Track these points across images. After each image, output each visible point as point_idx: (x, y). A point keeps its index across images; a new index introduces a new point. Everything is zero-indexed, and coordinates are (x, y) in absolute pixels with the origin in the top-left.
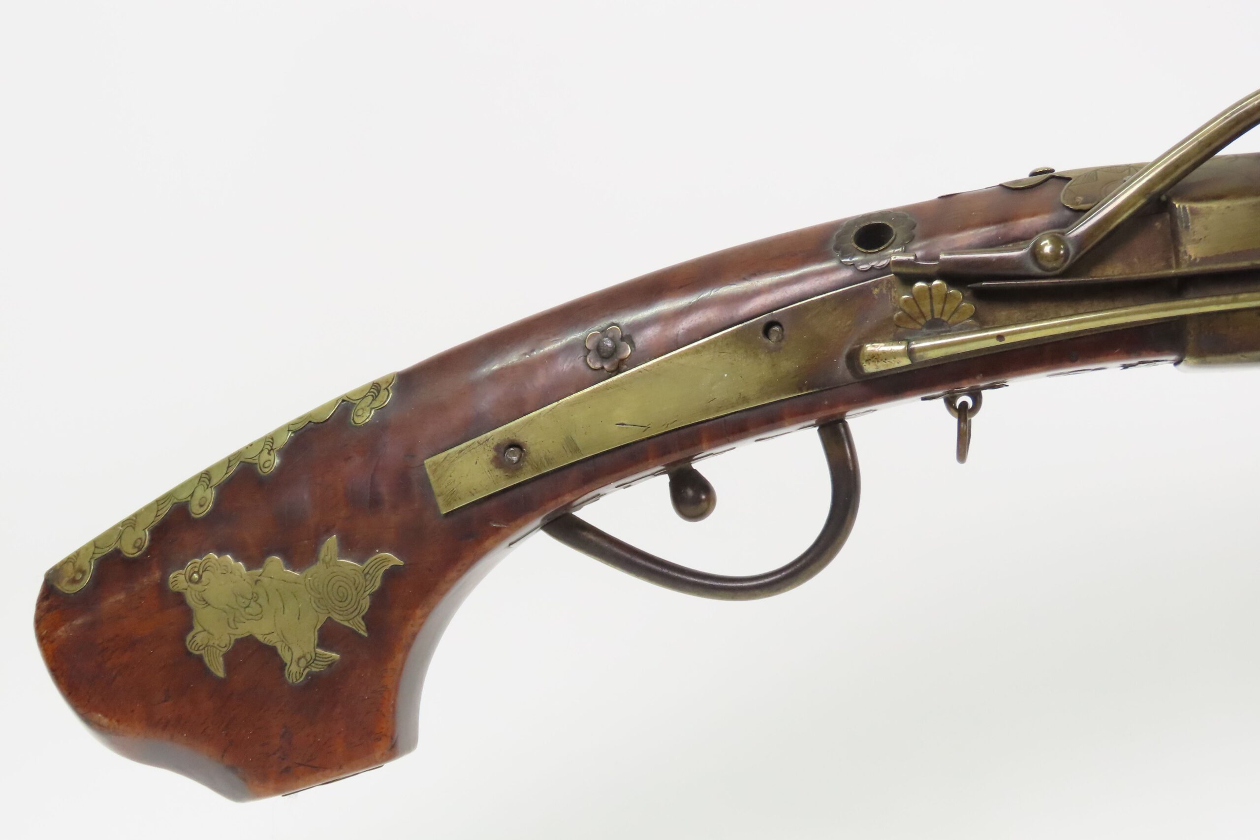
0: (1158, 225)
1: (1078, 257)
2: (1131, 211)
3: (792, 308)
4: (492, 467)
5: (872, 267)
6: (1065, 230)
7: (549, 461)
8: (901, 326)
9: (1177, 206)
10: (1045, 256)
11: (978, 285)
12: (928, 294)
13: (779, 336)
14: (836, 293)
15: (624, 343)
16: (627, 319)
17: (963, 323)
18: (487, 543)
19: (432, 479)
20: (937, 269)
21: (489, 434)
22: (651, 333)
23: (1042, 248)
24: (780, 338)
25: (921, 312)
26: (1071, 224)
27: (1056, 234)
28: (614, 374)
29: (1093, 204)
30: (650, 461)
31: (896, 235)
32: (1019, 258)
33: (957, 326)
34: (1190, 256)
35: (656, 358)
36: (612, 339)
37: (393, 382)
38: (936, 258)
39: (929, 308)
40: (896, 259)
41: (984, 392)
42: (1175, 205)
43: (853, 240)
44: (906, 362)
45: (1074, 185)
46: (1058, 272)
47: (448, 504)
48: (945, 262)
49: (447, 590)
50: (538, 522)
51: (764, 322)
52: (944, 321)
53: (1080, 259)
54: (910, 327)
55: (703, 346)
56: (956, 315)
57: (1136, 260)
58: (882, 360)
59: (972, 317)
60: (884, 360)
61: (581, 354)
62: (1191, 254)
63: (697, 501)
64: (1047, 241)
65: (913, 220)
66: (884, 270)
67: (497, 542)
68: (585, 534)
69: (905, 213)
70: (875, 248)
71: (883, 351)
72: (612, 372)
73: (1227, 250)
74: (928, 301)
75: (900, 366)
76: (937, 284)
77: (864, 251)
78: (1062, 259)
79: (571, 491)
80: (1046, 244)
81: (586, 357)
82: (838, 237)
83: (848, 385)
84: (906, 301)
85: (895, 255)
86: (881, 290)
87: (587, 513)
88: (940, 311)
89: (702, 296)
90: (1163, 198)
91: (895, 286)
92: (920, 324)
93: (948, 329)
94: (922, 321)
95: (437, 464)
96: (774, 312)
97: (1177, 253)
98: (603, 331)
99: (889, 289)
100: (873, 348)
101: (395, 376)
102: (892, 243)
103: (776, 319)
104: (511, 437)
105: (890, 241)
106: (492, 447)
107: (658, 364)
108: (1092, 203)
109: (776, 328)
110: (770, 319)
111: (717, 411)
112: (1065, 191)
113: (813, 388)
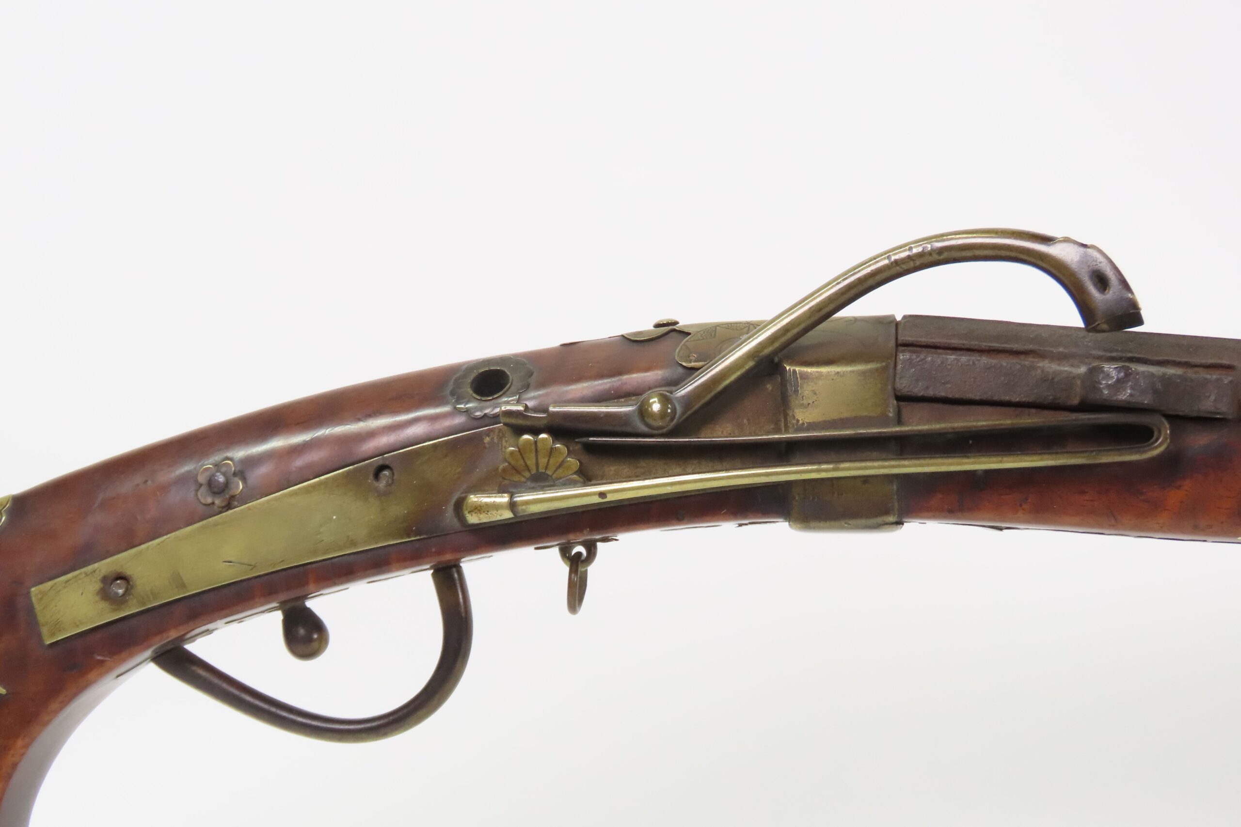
0: (769, 387)
1: (684, 417)
2: (739, 373)
3: (403, 452)
4: (97, 598)
5: (485, 415)
6: (674, 388)
7: (155, 595)
8: (506, 478)
9: (788, 368)
10: (652, 415)
11: (584, 439)
12: (533, 448)
13: (388, 481)
14: (448, 440)
15: (236, 479)
16: (240, 453)
17: (568, 478)
18: (91, 676)
19: (38, 607)
20: (545, 422)
21: (96, 565)
22: (263, 470)
23: (650, 405)
24: (390, 482)
25: (526, 465)
26: (684, 380)
27: (665, 393)
28: (225, 509)
29: (706, 363)
30: (257, 600)
31: (512, 384)
32: (627, 415)
33: (561, 481)
34: (798, 421)
35: (267, 495)
36: (224, 474)
37: (7, 506)
38: (546, 411)
39: (534, 461)
40: (507, 409)
41: (599, 544)
42: (786, 367)
43: (469, 386)
44: (508, 515)
45: (691, 341)
46: (664, 430)
47: (53, 634)
48: (554, 413)
49: (48, 722)
50: (148, 653)
51: (376, 465)
52: (548, 475)
53: (687, 419)
54: (515, 480)
55: (313, 486)
56: (560, 471)
57: (745, 421)
58: (484, 512)
59: (575, 473)
60: (487, 512)
61: (193, 488)
62: (799, 419)
63: (308, 640)
64: (656, 399)
65: (531, 368)
66: (495, 418)
67: (101, 675)
68: (194, 668)
69: (524, 360)
70: (488, 396)
71: (485, 502)
72: (223, 507)
73: (835, 416)
74: (533, 455)
75: (502, 519)
76: (543, 438)
77: (479, 398)
78: (668, 419)
79: (176, 626)
80: (655, 402)
81: (197, 491)
82: (456, 380)
83: (455, 533)
84: (512, 453)
85: (508, 404)
86: (493, 438)
87: (199, 647)
88: (545, 465)
89: (316, 435)
90: (776, 360)
91: (506, 435)
92: (524, 477)
93: (552, 483)
94: (527, 474)
95: (44, 594)
96: (385, 456)
97: (786, 416)
98: (217, 465)
99: (500, 438)
100: (476, 500)
101: (10, 500)
102: (508, 390)
103: (387, 463)
104: (118, 569)
105: (505, 389)
106: (99, 578)
107: (268, 502)
108: (705, 361)
109: (386, 473)
110: (381, 463)
111: (325, 553)
112: (681, 347)
113: (420, 535)
